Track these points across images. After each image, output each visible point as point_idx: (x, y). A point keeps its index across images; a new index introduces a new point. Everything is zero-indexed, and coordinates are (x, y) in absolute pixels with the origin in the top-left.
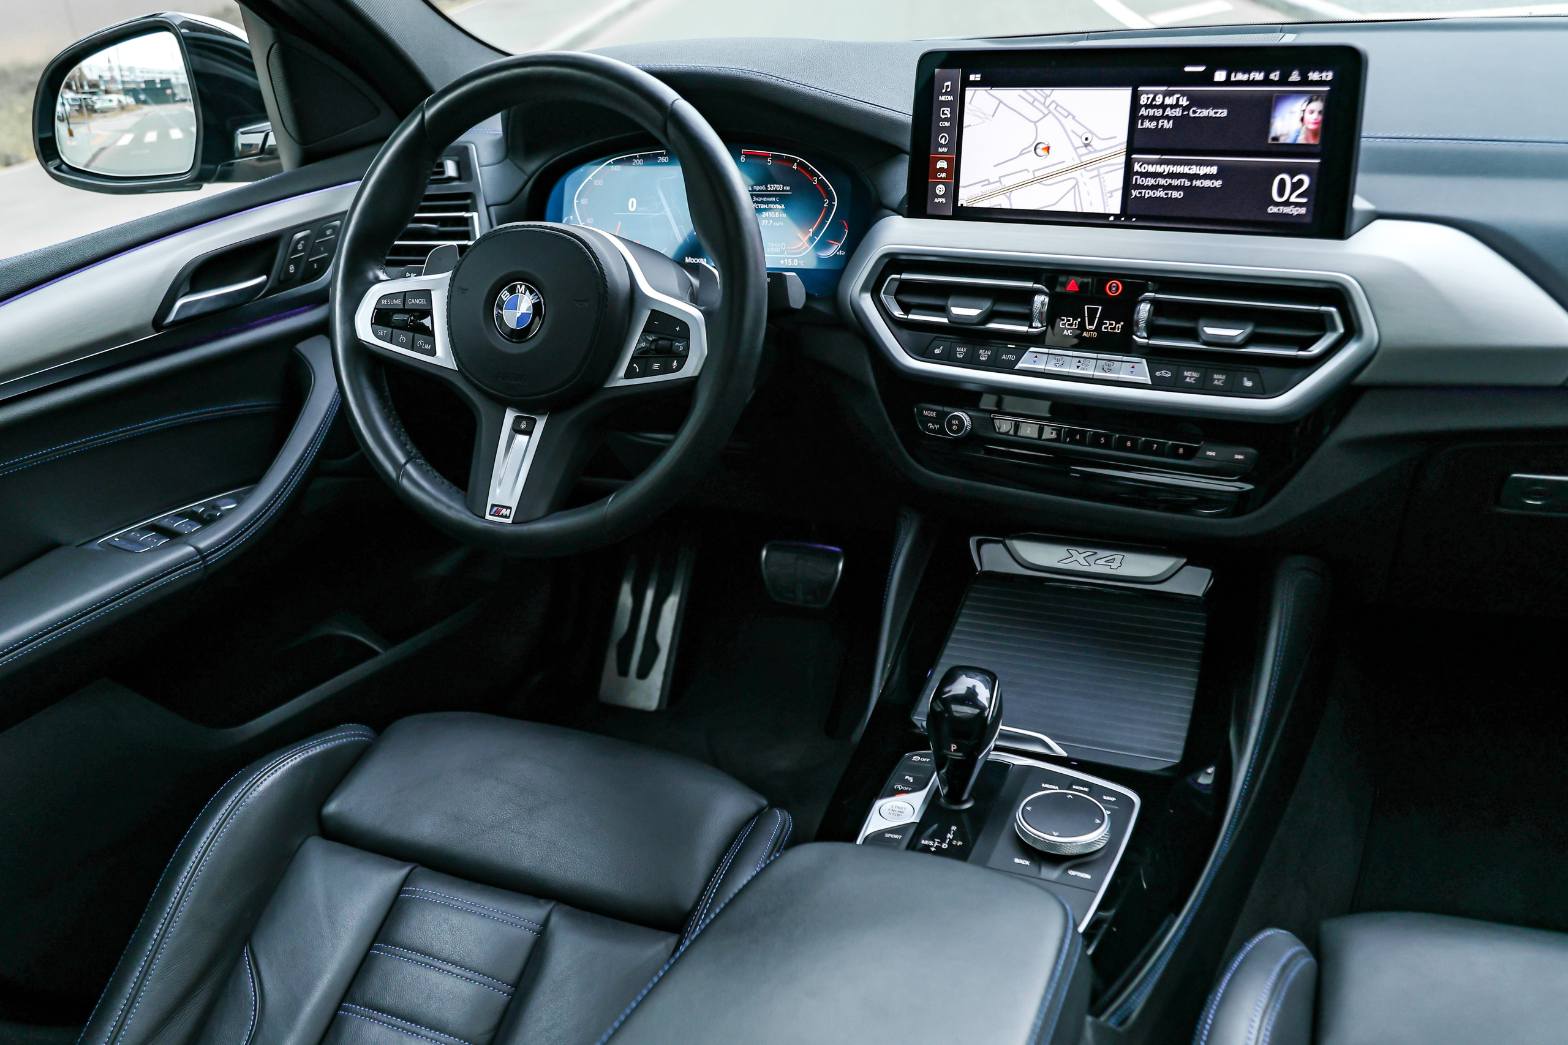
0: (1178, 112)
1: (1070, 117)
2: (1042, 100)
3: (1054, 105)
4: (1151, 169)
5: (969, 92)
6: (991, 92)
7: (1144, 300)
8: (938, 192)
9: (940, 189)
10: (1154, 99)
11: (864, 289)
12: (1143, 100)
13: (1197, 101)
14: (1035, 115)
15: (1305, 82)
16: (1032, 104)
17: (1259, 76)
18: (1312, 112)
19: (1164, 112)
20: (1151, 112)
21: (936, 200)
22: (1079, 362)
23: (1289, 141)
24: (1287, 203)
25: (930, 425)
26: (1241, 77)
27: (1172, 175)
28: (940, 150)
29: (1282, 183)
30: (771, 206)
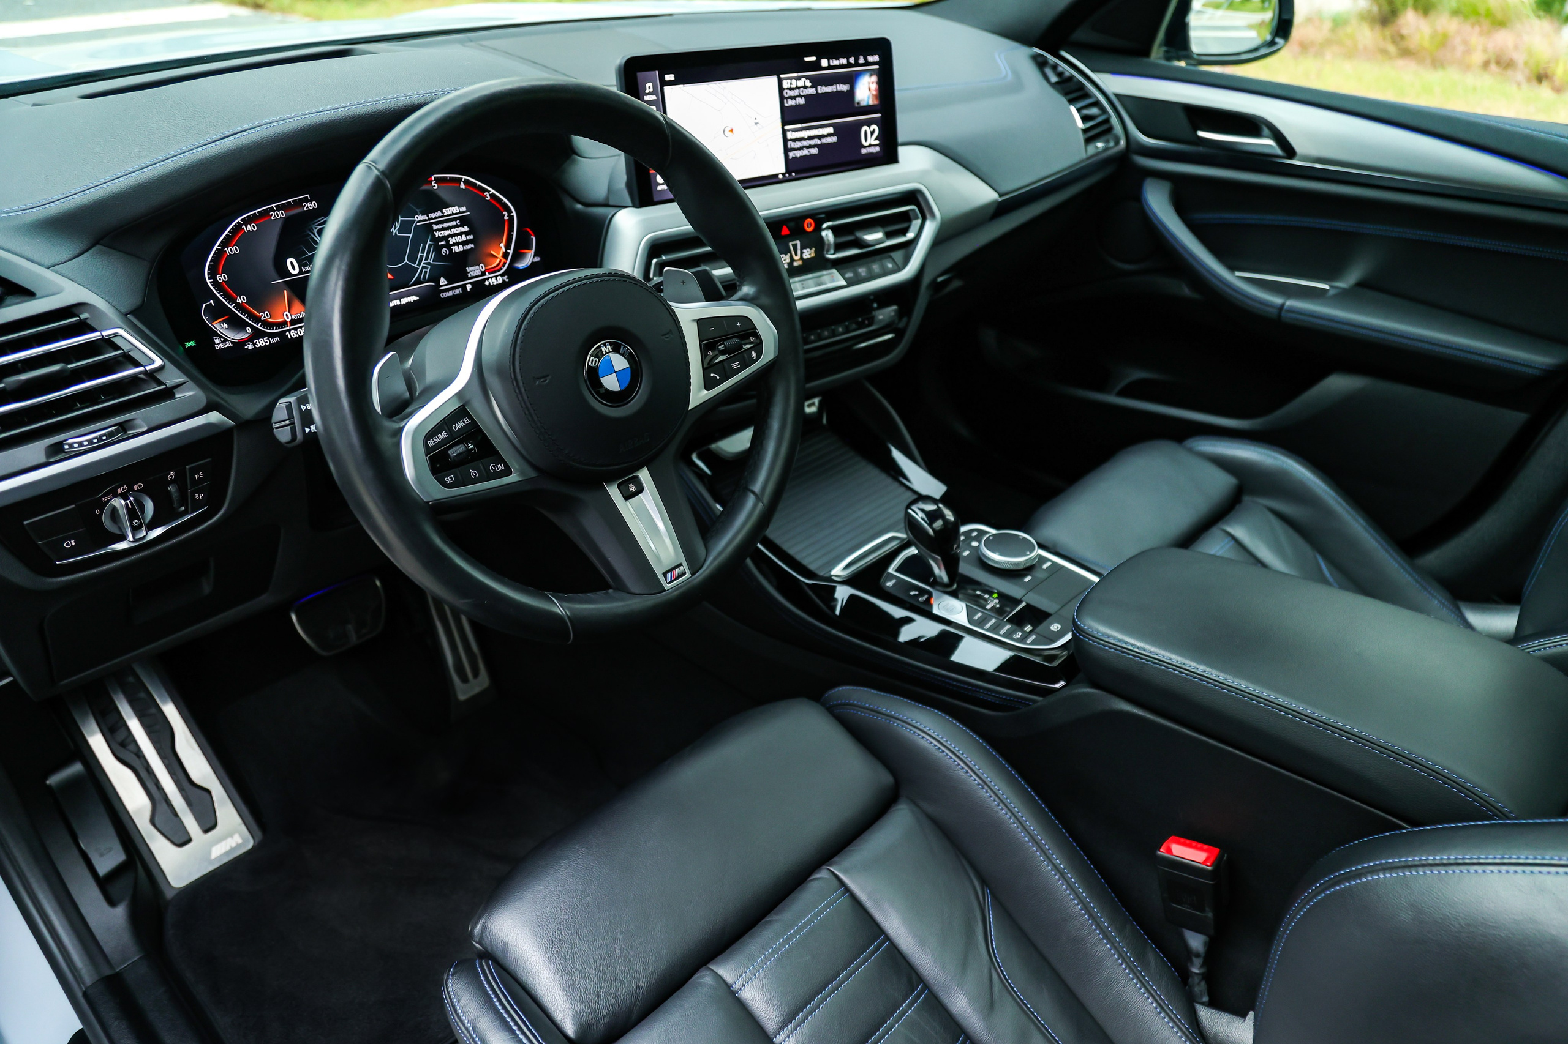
0: (806, 91)
1: (742, 103)
4: (798, 135)
5: (668, 90)
6: (684, 88)
7: (827, 228)
10: (790, 83)
12: (786, 84)
13: (816, 82)
15: (867, 63)
16: (715, 95)
17: (844, 61)
18: (873, 83)
19: (798, 92)
20: (790, 93)
21: (659, 188)
22: (802, 284)
23: (865, 104)
24: (870, 145)
26: (835, 62)
27: (810, 138)
29: (865, 132)
30: (455, 231)
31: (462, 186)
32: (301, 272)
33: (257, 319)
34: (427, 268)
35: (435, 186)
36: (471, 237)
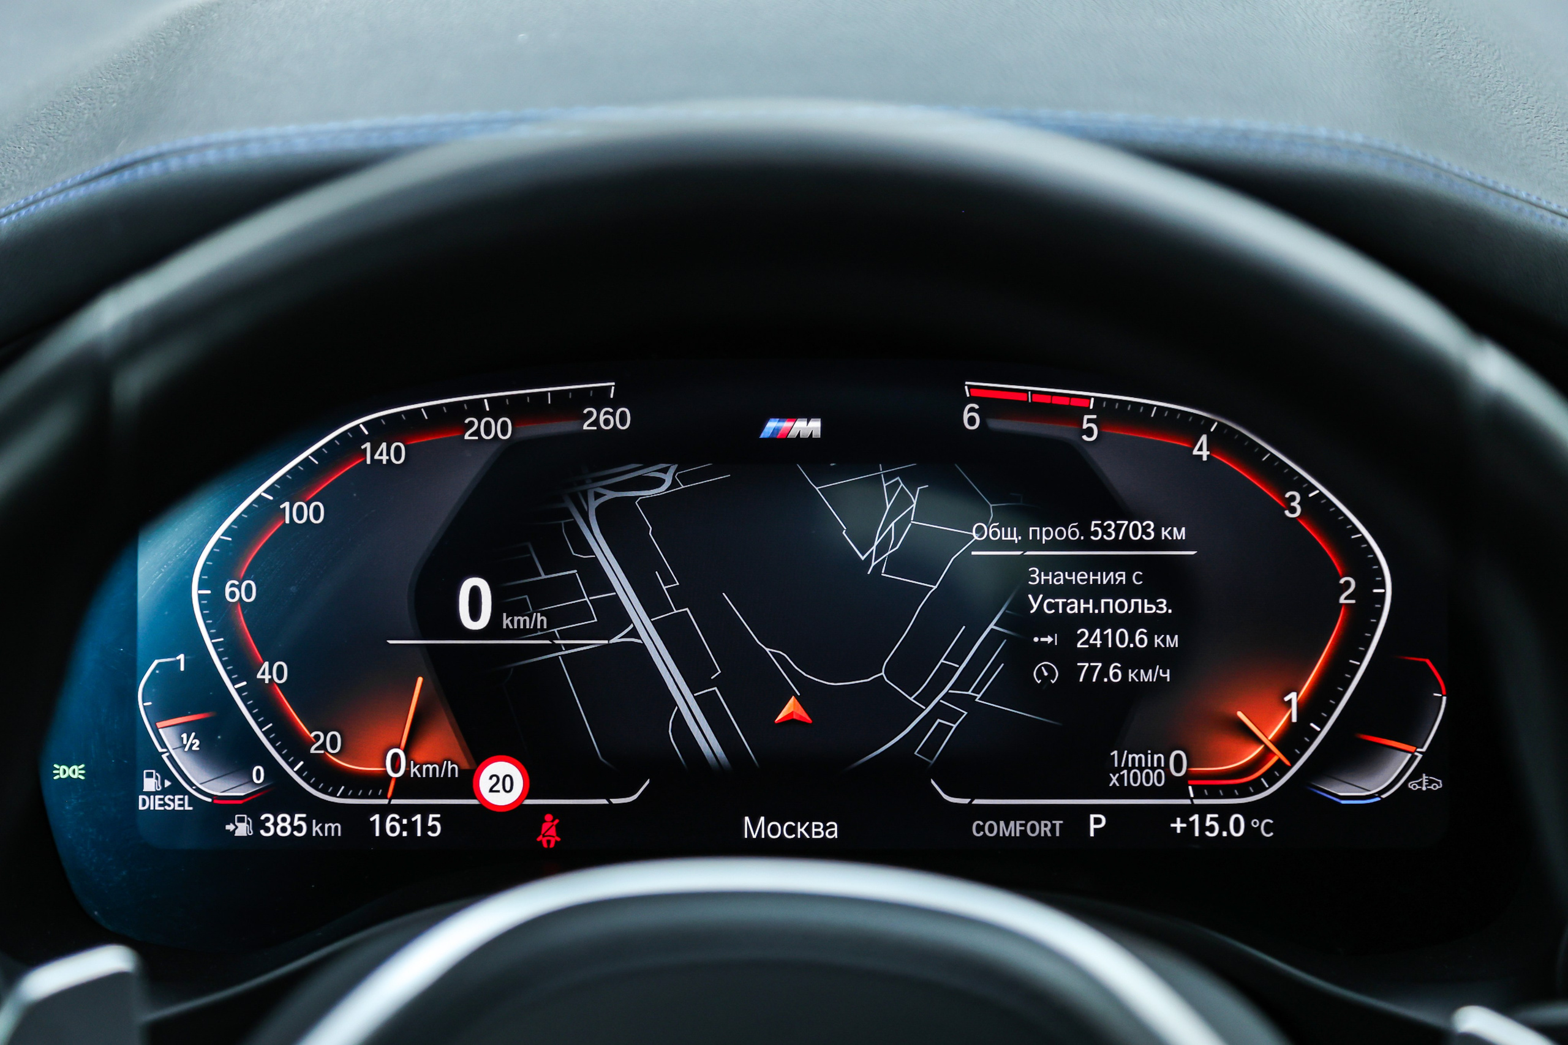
30: (1112, 605)
31: (1202, 450)
32: (494, 628)
33: (295, 747)
34: (953, 716)
35: (1089, 432)
36: (1173, 642)
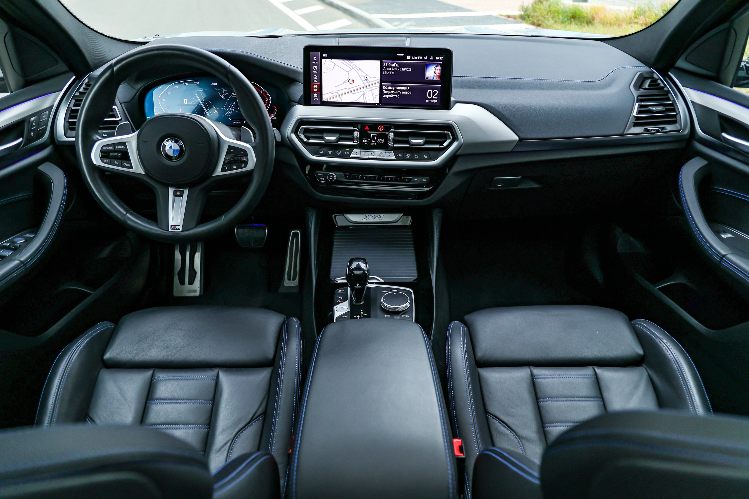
0: (396, 69)
1: (360, 70)
2: (350, 64)
3: (354, 66)
4: (389, 88)
5: (323, 60)
6: (331, 61)
7: (391, 132)
8: (315, 96)
9: (316, 95)
10: (388, 65)
11: (292, 132)
12: (384, 65)
13: (402, 65)
14: (348, 69)
16: (346, 65)
17: (421, 58)
18: (438, 70)
19: (391, 69)
20: (387, 69)
21: (314, 99)
22: (371, 153)
23: (431, 79)
24: (432, 99)
25: (321, 178)
26: (415, 58)
27: (395, 90)
28: (314, 81)
29: (430, 92)
32: (187, 104)
34: (231, 112)
